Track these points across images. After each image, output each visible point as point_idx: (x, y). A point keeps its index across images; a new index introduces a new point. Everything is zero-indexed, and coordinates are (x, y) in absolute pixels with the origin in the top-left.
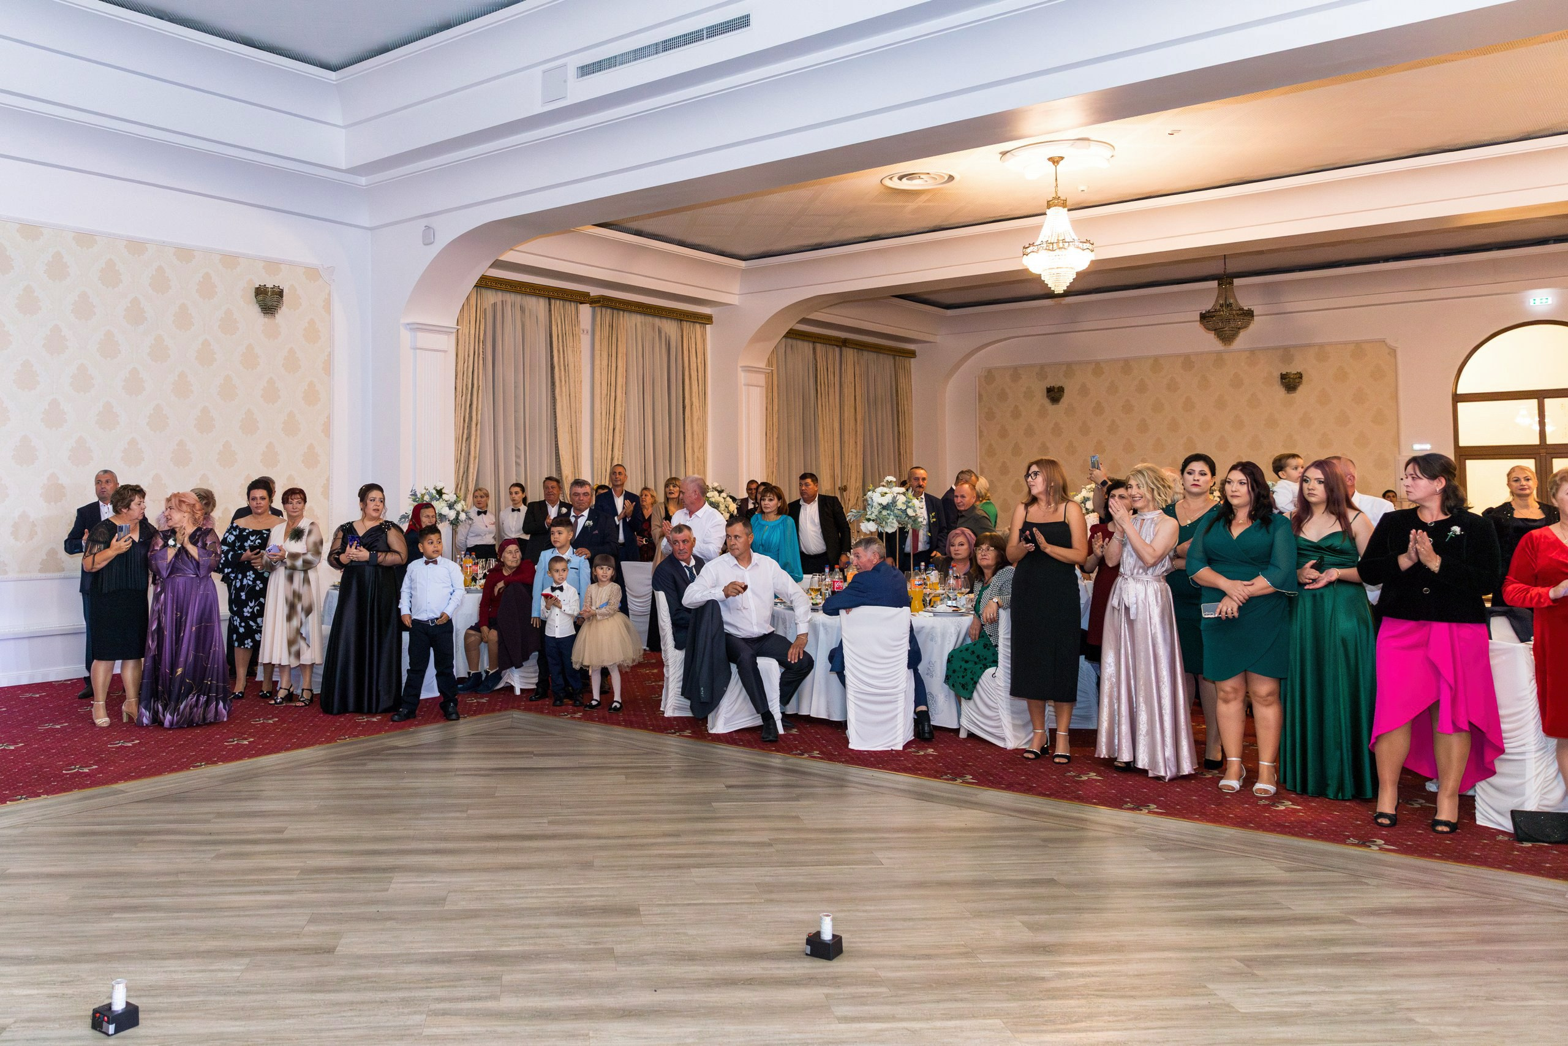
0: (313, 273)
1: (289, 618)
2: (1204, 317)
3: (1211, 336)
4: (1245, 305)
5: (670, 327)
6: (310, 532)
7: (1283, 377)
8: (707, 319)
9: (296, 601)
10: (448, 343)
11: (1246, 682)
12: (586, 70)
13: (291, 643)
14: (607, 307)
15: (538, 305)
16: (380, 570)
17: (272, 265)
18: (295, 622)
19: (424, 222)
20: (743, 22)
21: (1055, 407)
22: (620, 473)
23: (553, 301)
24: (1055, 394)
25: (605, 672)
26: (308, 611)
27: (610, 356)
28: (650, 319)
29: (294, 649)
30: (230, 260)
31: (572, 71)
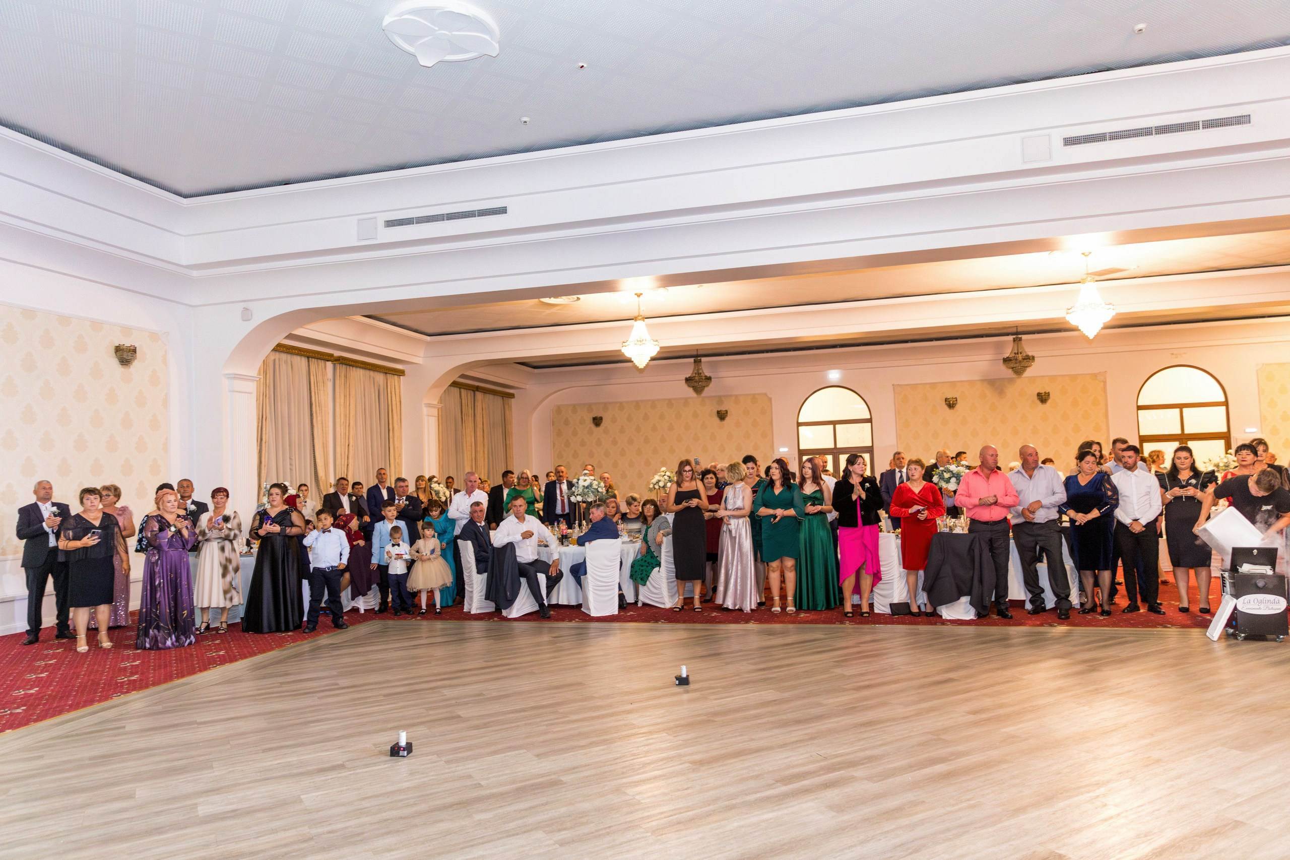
0: (154, 336)
1: (224, 575)
2: (688, 380)
3: (691, 390)
4: (708, 375)
5: (380, 377)
6: (235, 517)
7: (718, 412)
8: (401, 373)
9: (228, 564)
10: (252, 387)
11: (782, 562)
12: (390, 224)
13: (225, 592)
14: (342, 363)
15: (300, 362)
16: (287, 539)
17: (127, 330)
18: (228, 578)
19: (243, 305)
20: (503, 211)
21: (598, 428)
22: (384, 474)
23: (310, 359)
24: (597, 421)
25: (431, 593)
26: (236, 570)
27: (345, 396)
28: (367, 372)
29: (228, 596)
30: (97, 325)
31: (381, 223)
